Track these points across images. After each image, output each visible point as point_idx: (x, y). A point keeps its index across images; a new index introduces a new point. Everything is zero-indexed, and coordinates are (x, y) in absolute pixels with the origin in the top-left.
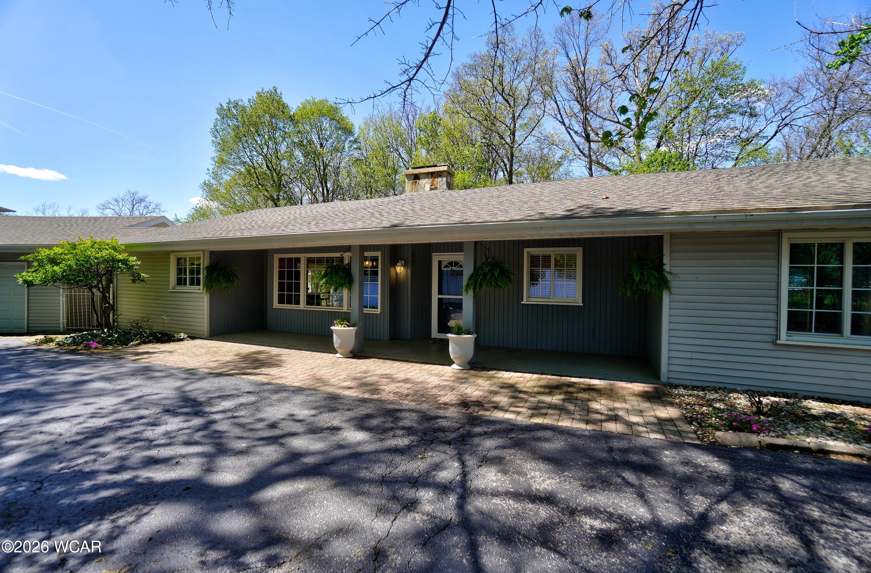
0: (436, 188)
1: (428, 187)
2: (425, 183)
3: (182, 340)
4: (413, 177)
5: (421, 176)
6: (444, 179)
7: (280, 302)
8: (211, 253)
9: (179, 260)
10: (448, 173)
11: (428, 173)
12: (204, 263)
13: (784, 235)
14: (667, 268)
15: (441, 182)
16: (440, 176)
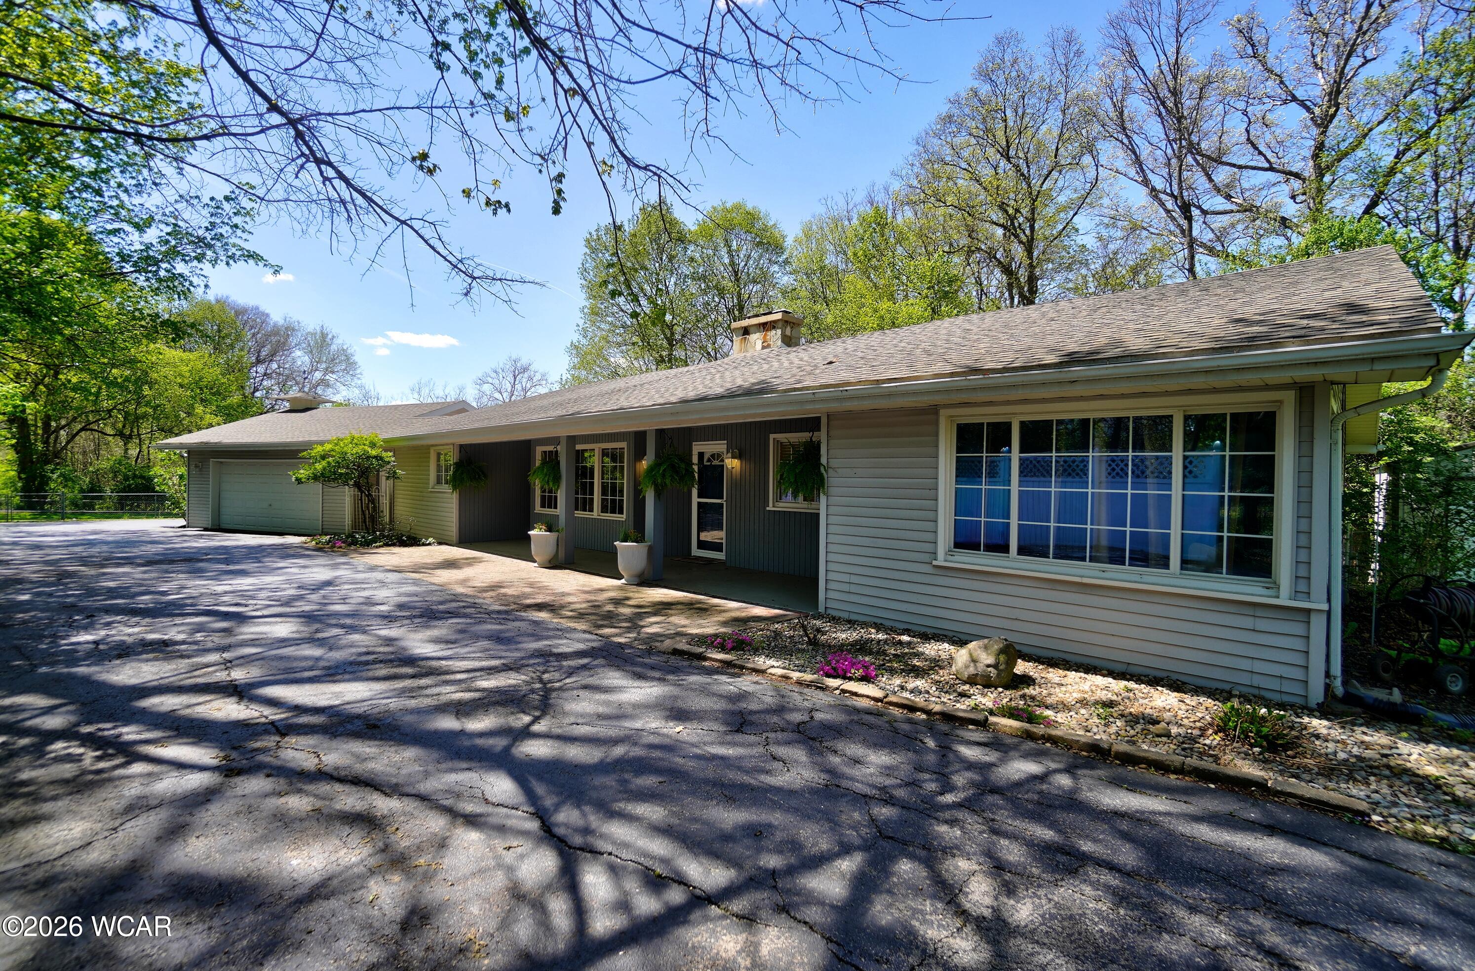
0: (769, 346)
1: (759, 345)
2: (756, 338)
3: (429, 544)
4: (742, 332)
5: (751, 330)
6: (779, 332)
7: (543, 506)
8: (461, 446)
9: (439, 455)
10: (786, 322)
11: (759, 325)
12: (452, 458)
13: (942, 412)
14: (824, 460)
15: (775, 335)
16: (774, 328)
